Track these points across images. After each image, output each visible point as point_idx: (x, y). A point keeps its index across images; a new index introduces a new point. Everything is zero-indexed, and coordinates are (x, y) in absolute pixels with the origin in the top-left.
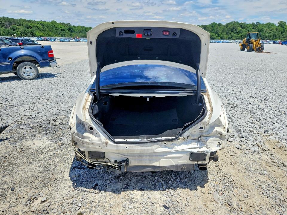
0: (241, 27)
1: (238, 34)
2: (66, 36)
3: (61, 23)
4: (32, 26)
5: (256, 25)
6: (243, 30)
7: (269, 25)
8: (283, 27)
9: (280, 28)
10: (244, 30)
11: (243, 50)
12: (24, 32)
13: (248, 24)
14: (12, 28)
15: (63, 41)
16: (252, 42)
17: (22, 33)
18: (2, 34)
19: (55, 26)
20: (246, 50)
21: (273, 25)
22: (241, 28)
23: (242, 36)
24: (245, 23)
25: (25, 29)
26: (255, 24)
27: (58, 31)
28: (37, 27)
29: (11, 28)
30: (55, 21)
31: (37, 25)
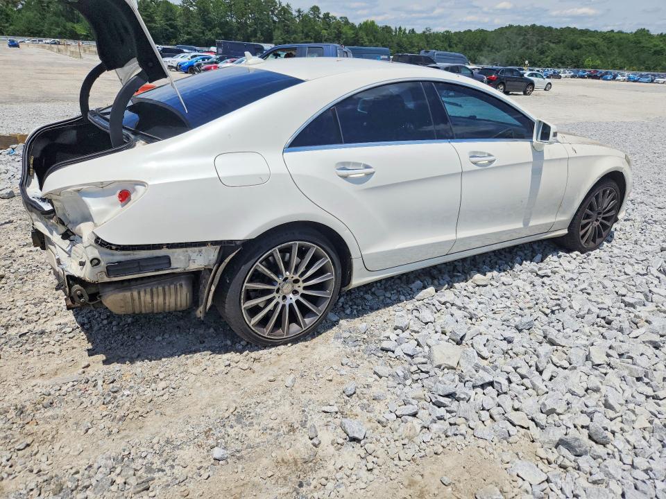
2: (658, 68)
3: (662, 34)
4: (583, 43)
12: (561, 59)
14: (540, 49)
15: (635, 81)
17: (555, 59)
18: (517, 62)
19: (640, 43)
25: (565, 50)
27: (643, 56)
28: (594, 45)
29: (537, 49)
30: (648, 31)
31: (595, 40)
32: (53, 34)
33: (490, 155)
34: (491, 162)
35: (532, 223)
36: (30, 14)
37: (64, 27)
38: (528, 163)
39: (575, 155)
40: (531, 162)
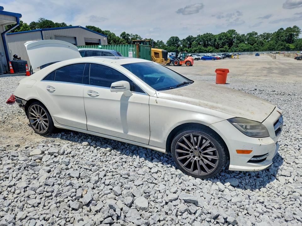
32: (278, 49)
33: (97, 93)
34: (98, 96)
35: (130, 133)
36: (272, 42)
37: (285, 46)
38: (118, 101)
39: (156, 104)
40: (119, 101)
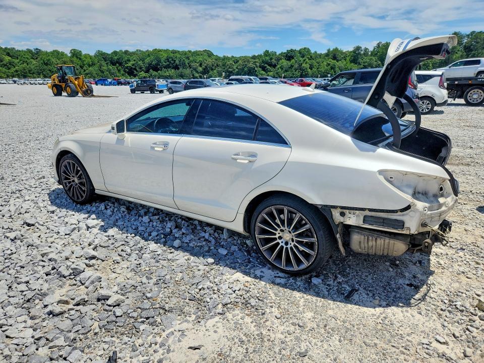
0: (8, 54)
1: (9, 69)
5: (36, 54)
6: (16, 61)
7: (56, 54)
8: (80, 59)
9: (75, 59)
10: (18, 61)
11: (58, 94)
13: (20, 51)
16: (71, 81)
20: (64, 94)
21: (63, 54)
22: (10, 58)
23: (16, 71)
24: (14, 48)
26: (33, 51)
